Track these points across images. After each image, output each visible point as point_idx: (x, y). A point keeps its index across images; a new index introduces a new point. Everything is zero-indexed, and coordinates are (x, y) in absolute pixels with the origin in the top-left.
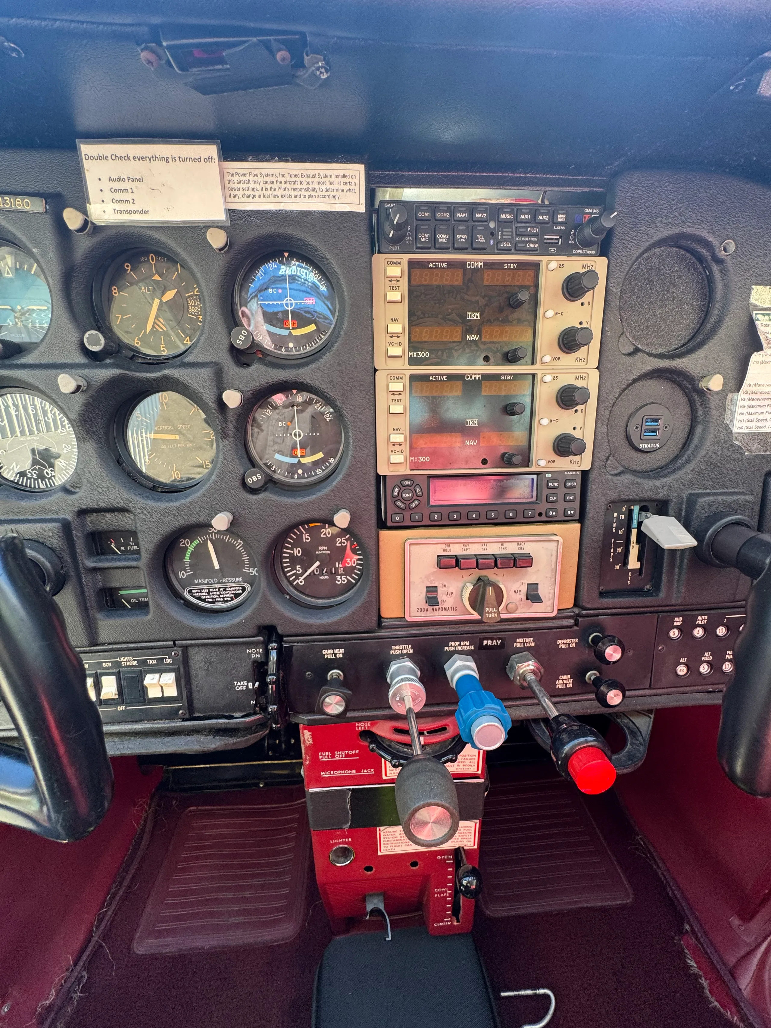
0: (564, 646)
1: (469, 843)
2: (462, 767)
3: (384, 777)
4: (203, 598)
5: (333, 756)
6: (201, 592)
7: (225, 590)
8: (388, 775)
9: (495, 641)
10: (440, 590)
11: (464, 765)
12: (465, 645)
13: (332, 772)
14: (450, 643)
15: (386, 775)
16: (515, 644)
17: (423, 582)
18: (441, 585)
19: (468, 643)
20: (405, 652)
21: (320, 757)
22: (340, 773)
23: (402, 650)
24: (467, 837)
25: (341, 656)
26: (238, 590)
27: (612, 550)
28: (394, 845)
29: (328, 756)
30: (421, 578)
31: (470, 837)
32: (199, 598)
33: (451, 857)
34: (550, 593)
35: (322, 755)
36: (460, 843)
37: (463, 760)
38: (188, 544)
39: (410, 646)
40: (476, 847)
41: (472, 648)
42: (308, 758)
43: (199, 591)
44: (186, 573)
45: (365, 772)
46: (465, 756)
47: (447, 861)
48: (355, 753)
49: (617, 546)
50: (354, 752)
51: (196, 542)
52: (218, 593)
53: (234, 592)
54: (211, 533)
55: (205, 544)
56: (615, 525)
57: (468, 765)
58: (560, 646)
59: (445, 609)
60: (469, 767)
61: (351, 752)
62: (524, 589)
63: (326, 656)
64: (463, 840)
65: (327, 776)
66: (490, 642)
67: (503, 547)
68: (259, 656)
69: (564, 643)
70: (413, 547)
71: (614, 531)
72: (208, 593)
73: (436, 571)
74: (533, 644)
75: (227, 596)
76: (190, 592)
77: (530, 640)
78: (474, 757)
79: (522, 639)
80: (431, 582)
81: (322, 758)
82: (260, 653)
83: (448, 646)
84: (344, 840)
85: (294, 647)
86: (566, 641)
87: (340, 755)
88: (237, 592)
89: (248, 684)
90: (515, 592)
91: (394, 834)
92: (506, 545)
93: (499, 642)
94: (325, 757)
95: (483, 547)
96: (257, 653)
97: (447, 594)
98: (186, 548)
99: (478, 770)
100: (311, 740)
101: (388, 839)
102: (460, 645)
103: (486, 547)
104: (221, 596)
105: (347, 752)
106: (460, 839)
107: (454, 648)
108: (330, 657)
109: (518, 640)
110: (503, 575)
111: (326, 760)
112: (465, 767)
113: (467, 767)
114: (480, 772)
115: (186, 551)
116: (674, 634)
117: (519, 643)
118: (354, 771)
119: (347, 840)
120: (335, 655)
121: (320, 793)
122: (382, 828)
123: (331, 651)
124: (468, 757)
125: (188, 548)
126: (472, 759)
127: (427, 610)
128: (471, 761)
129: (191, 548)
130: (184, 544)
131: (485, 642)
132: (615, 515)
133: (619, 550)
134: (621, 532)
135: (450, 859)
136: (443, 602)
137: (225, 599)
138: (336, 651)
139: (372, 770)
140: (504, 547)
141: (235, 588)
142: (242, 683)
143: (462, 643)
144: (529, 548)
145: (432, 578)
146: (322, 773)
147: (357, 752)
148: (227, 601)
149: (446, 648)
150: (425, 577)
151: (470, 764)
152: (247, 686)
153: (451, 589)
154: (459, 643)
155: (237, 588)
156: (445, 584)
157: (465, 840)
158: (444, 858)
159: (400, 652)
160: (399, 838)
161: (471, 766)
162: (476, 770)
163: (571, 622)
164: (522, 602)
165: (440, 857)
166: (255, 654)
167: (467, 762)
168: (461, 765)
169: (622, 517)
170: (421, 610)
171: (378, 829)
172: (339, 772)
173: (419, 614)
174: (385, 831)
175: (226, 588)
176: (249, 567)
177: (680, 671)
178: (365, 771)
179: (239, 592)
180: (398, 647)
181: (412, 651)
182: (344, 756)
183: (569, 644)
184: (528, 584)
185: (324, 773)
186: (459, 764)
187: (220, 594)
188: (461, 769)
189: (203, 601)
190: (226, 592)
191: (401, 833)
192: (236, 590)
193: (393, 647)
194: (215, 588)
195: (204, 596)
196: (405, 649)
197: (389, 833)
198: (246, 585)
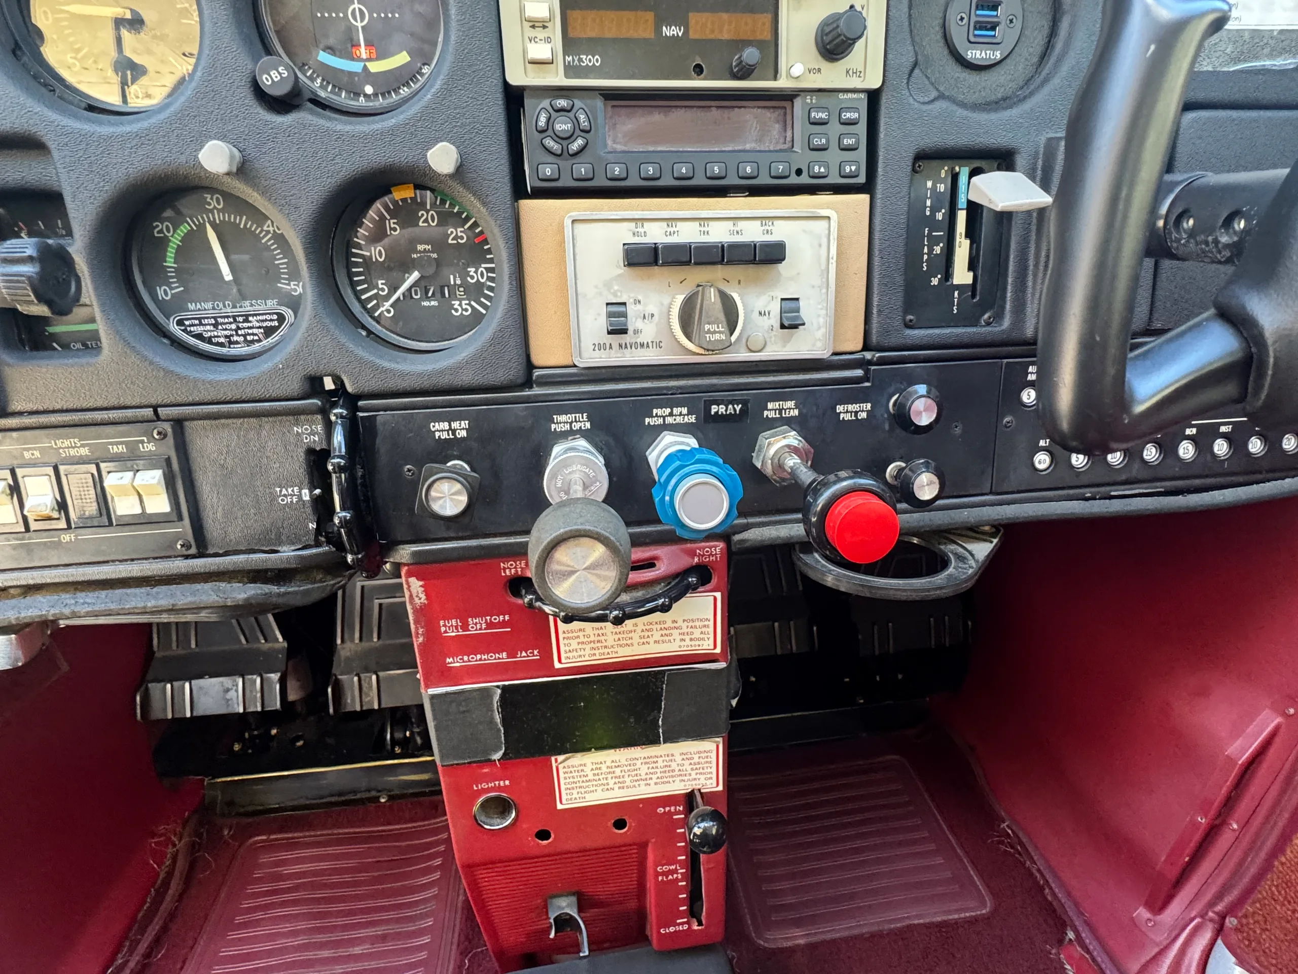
0: (848, 417)
1: (709, 782)
2: (688, 642)
3: (557, 665)
4: (207, 335)
5: (465, 627)
6: (201, 324)
7: (246, 321)
8: (563, 660)
9: (730, 406)
10: (631, 309)
11: (691, 640)
12: (681, 414)
13: (466, 658)
14: (655, 411)
15: (560, 661)
16: (766, 413)
17: (600, 294)
18: (632, 300)
19: (685, 410)
20: (576, 426)
21: (443, 629)
22: (481, 660)
23: (571, 423)
24: (706, 770)
25: (464, 434)
26: (272, 320)
27: (926, 250)
28: (583, 790)
29: (456, 627)
30: (596, 287)
31: (709, 770)
32: (199, 337)
33: (681, 809)
34: (819, 316)
35: (445, 626)
36: (694, 783)
37: (689, 630)
38: (168, 231)
39: (585, 415)
40: (720, 788)
41: (692, 419)
42: (421, 631)
43: (197, 322)
44: (171, 289)
45: (523, 656)
46: (693, 621)
47: (675, 817)
48: (504, 620)
50: (501, 618)
51: (184, 229)
52: (234, 326)
53: (264, 324)
54: (211, 211)
55: (202, 228)
56: (929, 203)
57: (698, 639)
58: (842, 416)
59: (642, 345)
60: (701, 643)
61: (496, 619)
62: (775, 308)
63: (437, 434)
64: (698, 776)
65: (458, 665)
66: (722, 409)
67: (736, 229)
68: (317, 439)
69: (847, 412)
70: (579, 227)
71: (929, 213)
72: (216, 325)
73: (619, 276)
74: (796, 412)
75: (250, 331)
76: (180, 323)
77: (791, 404)
78: (706, 623)
79: (777, 404)
80: (615, 295)
81: (446, 632)
82: (317, 433)
83: (651, 416)
84: (497, 783)
85: (378, 418)
86: (850, 407)
87: (477, 626)
88: (268, 324)
89: (300, 492)
90: (760, 313)
91: (582, 770)
92: (742, 225)
93: (738, 408)
94: (450, 629)
95: (702, 229)
96: (313, 433)
97: (644, 317)
98: (164, 242)
99: (715, 647)
100: (423, 596)
101: (572, 780)
102: (671, 414)
103: (706, 229)
104: (240, 332)
105: (488, 618)
106: (694, 776)
107: (661, 421)
108: (444, 436)
109: (770, 405)
110: (739, 283)
111: (453, 634)
112: (693, 643)
113: (697, 643)
114: (718, 650)
115: (167, 246)
116: (1029, 396)
117: (772, 410)
118: (505, 654)
119: (502, 783)
120: (454, 432)
121: (448, 694)
122: (560, 758)
123: (445, 425)
124: (697, 624)
125: (170, 241)
126: (705, 626)
127: (611, 347)
128: (703, 630)
129: (175, 240)
130: (161, 231)
131: (714, 409)
132: (930, 183)
133: (937, 250)
134: (940, 216)
135: (679, 813)
136: (636, 332)
137: (248, 337)
138: (455, 425)
139: (536, 652)
140: (738, 229)
141: (264, 317)
142: (290, 490)
143: (676, 411)
144: (779, 232)
145: (616, 288)
146: (448, 660)
147: (507, 617)
148: (252, 341)
149: (647, 420)
150: (604, 285)
151: (702, 636)
152: (300, 497)
153: (651, 308)
154: (668, 411)
155: (268, 317)
156: (640, 298)
157: (702, 777)
158: (670, 811)
159: (567, 427)
160: (591, 777)
161: (703, 639)
162: (712, 647)
163: (859, 372)
164: (774, 333)
165: (662, 810)
166: (309, 434)
167: (697, 633)
168: (687, 638)
169: (941, 188)
170: (600, 347)
171: (553, 759)
172: (479, 657)
173: (597, 353)
174: (565, 764)
175: (248, 315)
176: (289, 280)
177: (1040, 462)
178: (524, 654)
179: (273, 324)
180: (563, 418)
181: (588, 425)
182: (484, 626)
183: (856, 413)
184: (782, 299)
185: (451, 660)
186: (683, 637)
187: (238, 328)
188: (688, 646)
189: (209, 341)
190: (249, 325)
191: (594, 767)
192: (266, 320)
193: (555, 417)
194: (228, 317)
195: (207, 330)
196: (576, 421)
197: (573, 766)
198: (284, 310)
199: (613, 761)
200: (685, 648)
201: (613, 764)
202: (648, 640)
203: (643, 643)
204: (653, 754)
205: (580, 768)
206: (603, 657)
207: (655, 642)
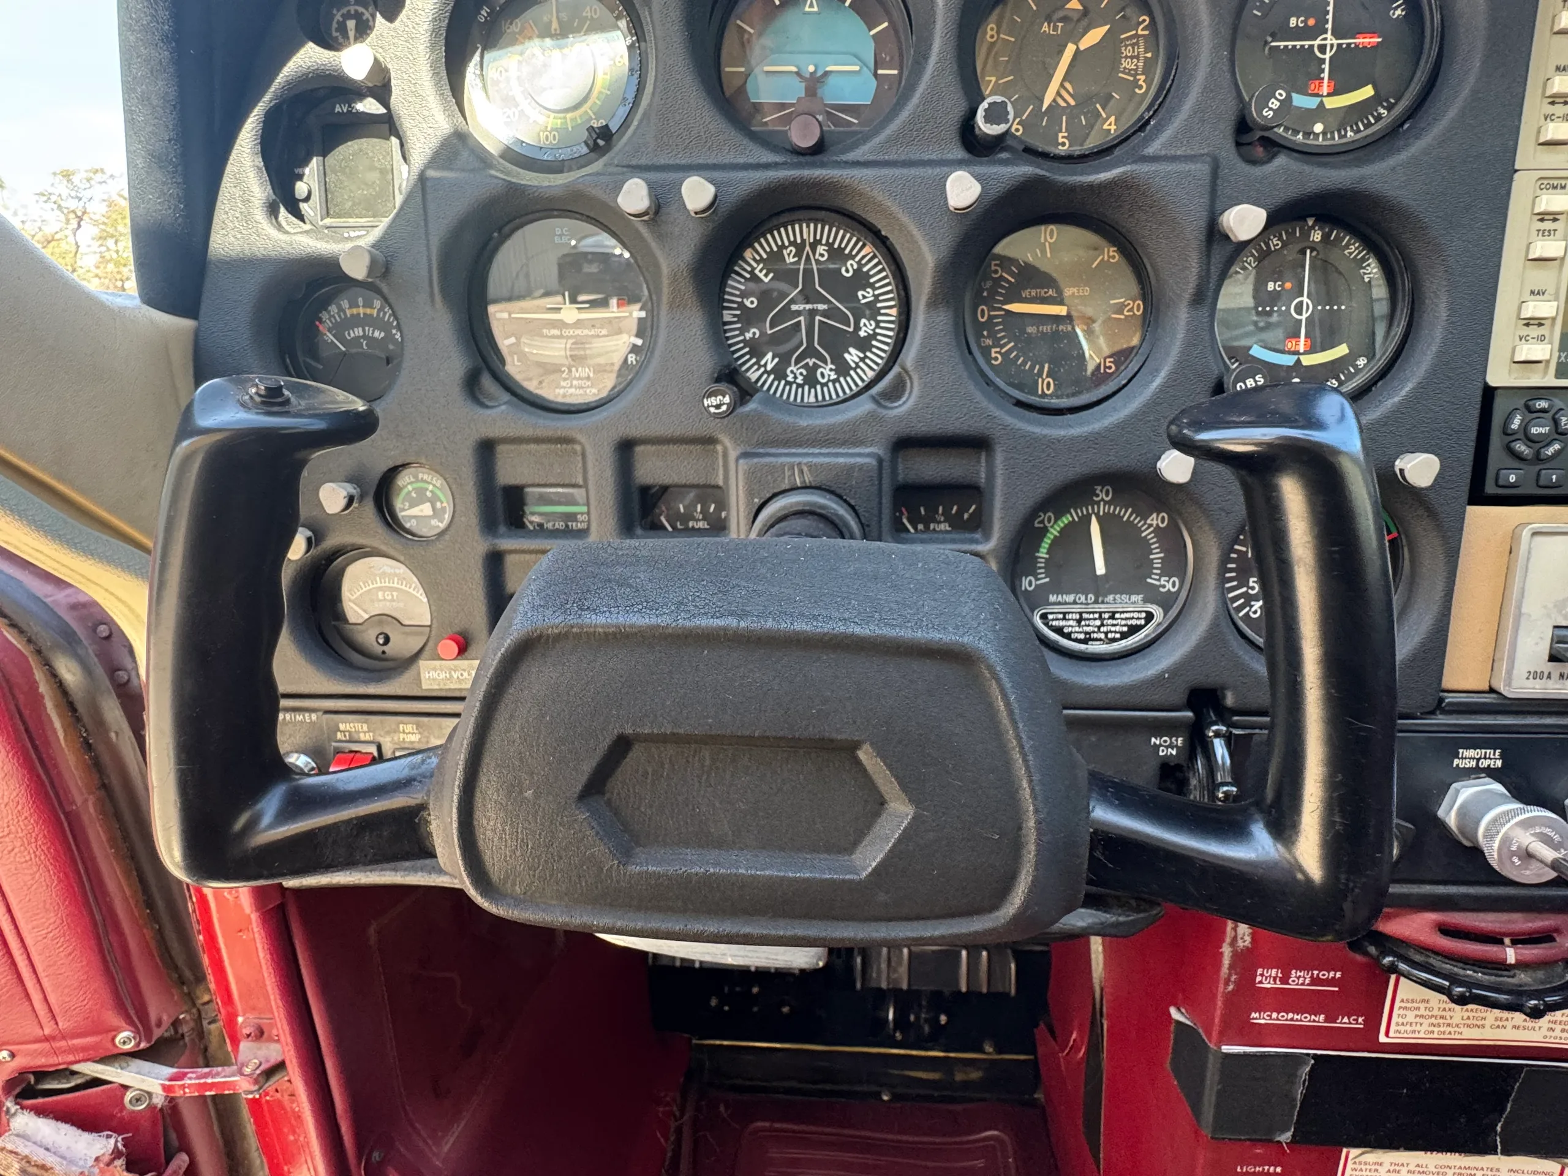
2: (1558, 1033)
3: (1383, 1038)
4: (1066, 630)
5: (1285, 980)
6: (1064, 619)
7: (1112, 617)
8: (1392, 1034)
11: (1563, 1030)
13: (1274, 1015)
15: (1387, 1033)
17: (1548, 616)
20: (1484, 764)
21: (1258, 979)
22: (1292, 1020)
23: (1478, 760)
26: (1138, 618)
29: (1275, 979)
30: (1544, 606)
32: (1059, 631)
35: (1262, 975)
38: (1049, 521)
39: (1498, 752)
42: (1233, 978)
43: (1061, 616)
44: (1037, 579)
45: (1343, 1022)
48: (1333, 978)
50: (1332, 974)
51: (1066, 520)
52: (1098, 623)
53: (1130, 622)
54: (1098, 503)
55: (1086, 521)
61: (1324, 975)
65: (1262, 1021)
68: (1174, 753)
70: (1539, 539)
72: (1079, 621)
75: (1113, 629)
76: (1044, 617)
80: (1566, 616)
81: (1261, 982)
82: (1177, 746)
84: (1267, 1167)
85: (1254, 737)
87: (1300, 979)
88: (1134, 622)
91: (1376, 1170)
94: (1267, 979)
96: (1171, 746)
98: (1044, 531)
104: (1102, 629)
105: (1316, 972)
111: (1269, 986)
112: (1564, 1035)
115: (1045, 536)
118: (1322, 1017)
119: (1272, 1169)
121: (1246, 1055)
122: (1354, 1152)
125: (1048, 531)
127: (1549, 677)
129: (1054, 531)
130: (1042, 522)
137: (1110, 636)
139: (1360, 1019)
141: (1131, 615)
146: (1254, 1015)
147: (1339, 975)
148: (1114, 640)
150: (1555, 605)
155: (1136, 615)
159: (1473, 763)
166: (1167, 747)
168: (1558, 1027)
170: (1537, 676)
171: (1345, 1151)
172: (1290, 1015)
173: (1531, 682)
174: (1357, 1160)
175: (1114, 613)
176: (1161, 575)
178: (1345, 1020)
179: (1138, 622)
180: (1471, 753)
181: (1499, 763)
182: (1307, 981)
185: (1257, 1015)
186: (1553, 1026)
187: (1103, 625)
188: (1555, 1038)
189: (1068, 636)
190: (1115, 622)
191: (1392, 1168)
192: (1133, 618)
193: (1461, 751)
194: (1093, 613)
195: (1070, 626)
196: (1485, 758)
197: (1366, 1164)
198: (1154, 609)
199: (1418, 1166)
200: (1552, 1040)
201: (1418, 1169)
202: (1505, 1024)
203: (1499, 1027)
205: (1373, 1167)
207: (1514, 1027)
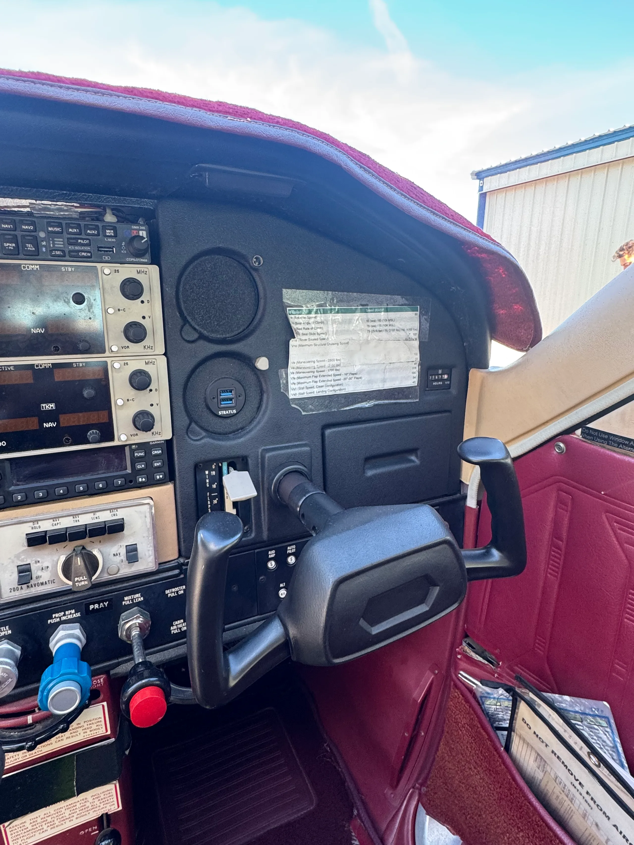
0: (173, 595)
1: (112, 807)
2: (89, 733)
9: (101, 604)
10: (33, 567)
11: (91, 731)
12: (71, 614)
14: (54, 616)
16: (124, 603)
17: (13, 562)
18: (33, 562)
19: (73, 611)
20: (2, 634)
24: (110, 801)
27: (209, 503)
28: (25, 838)
30: (10, 559)
31: (112, 800)
33: (96, 828)
34: (149, 550)
36: (102, 810)
37: (89, 726)
39: (7, 627)
40: (121, 808)
41: (79, 615)
46: (90, 721)
47: (92, 834)
49: (212, 498)
56: (207, 481)
57: (95, 730)
58: (169, 595)
59: (42, 584)
60: (97, 731)
62: (123, 551)
64: (105, 806)
66: (96, 606)
67: (95, 516)
69: (172, 592)
71: (208, 486)
73: (25, 550)
74: (142, 599)
77: (138, 595)
78: (100, 720)
79: (130, 597)
80: (23, 560)
83: (52, 618)
86: (173, 590)
90: (114, 555)
91: (23, 826)
92: (98, 514)
93: (106, 604)
95: (75, 519)
97: (42, 569)
99: (107, 731)
101: (16, 834)
102: (64, 615)
103: (77, 519)
106: (102, 806)
107: (58, 620)
109: (126, 598)
110: (100, 542)
112: (92, 732)
113: (95, 732)
114: (109, 732)
116: (272, 565)
117: (127, 600)
122: (7, 824)
124: (94, 722)
126: (98, 722)
127: (21, 588)
128: (98, 724)
131: (91, 607)
132: (207, 472)
133: (215, 502)
134: (214, 486)
135: (95, 830)
136: (38, 578)
140: (97, 516)
143: (67, 613)
144: (120, 514)
145: (23, 557)
149: (49, 621)
150: (15, 557)
151: (97, 727)
153: (45, 564)
154: (63, 613)
156: (39, 559)
157: (108, 805)
158: (88, 832)
160: (30, 828)
161: (99, 729)
162: (105, 732)
163: (177, 572)
164: (122, 564)
165: (83, 832)
167: (94, 727)
168: (88, 731)
169: (213, 473)
170: (15, 590)
173: (13, 593)
174: (11, 826)
177: (282, 594)
181: (10, 632)
183: (177, 592)
184: (126, 546)
186: (85, 731)
188: (89, 735)
191: (32, 821)
196: (1, 631)
197: (16, 826)
199: (45, 814)
200: (88, 736)
201: (46, 816)
202: (62, 738)
203: (59, 741)
204: (72, 802)
205: (21, 825)
206: (32, 756)
207: (67, 738)
